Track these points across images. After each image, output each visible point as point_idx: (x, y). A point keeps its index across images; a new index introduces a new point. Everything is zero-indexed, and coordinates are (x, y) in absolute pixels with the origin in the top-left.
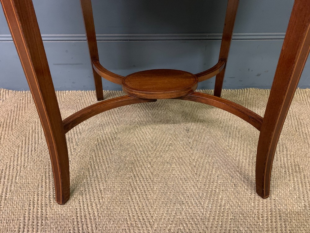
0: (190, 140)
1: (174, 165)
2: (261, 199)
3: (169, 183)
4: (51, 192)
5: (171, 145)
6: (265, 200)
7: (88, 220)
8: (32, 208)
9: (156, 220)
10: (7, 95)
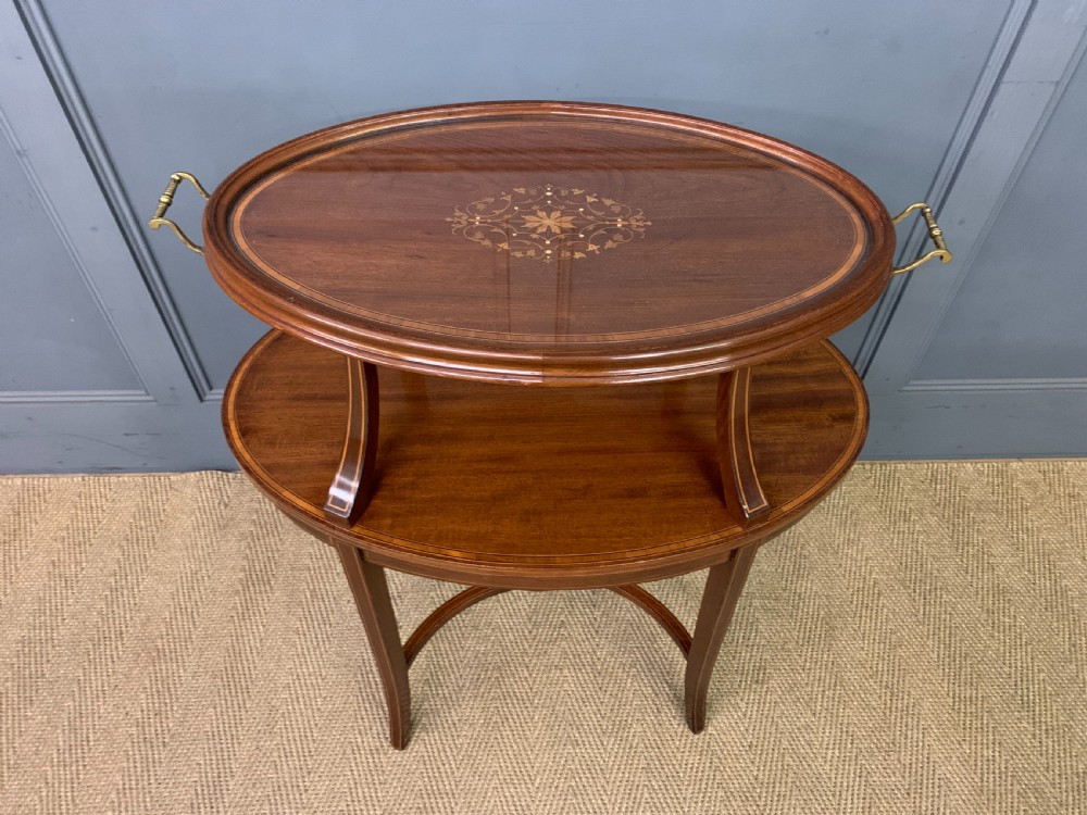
1: (566, 672)
2: (691, 734)
3: (557, 707)
4: (378, 728)
5: (562, 625)
6: (696, 736)
7: (444, 775)
8: (358, 756)
9: (538, 772)
10: (227, 486)
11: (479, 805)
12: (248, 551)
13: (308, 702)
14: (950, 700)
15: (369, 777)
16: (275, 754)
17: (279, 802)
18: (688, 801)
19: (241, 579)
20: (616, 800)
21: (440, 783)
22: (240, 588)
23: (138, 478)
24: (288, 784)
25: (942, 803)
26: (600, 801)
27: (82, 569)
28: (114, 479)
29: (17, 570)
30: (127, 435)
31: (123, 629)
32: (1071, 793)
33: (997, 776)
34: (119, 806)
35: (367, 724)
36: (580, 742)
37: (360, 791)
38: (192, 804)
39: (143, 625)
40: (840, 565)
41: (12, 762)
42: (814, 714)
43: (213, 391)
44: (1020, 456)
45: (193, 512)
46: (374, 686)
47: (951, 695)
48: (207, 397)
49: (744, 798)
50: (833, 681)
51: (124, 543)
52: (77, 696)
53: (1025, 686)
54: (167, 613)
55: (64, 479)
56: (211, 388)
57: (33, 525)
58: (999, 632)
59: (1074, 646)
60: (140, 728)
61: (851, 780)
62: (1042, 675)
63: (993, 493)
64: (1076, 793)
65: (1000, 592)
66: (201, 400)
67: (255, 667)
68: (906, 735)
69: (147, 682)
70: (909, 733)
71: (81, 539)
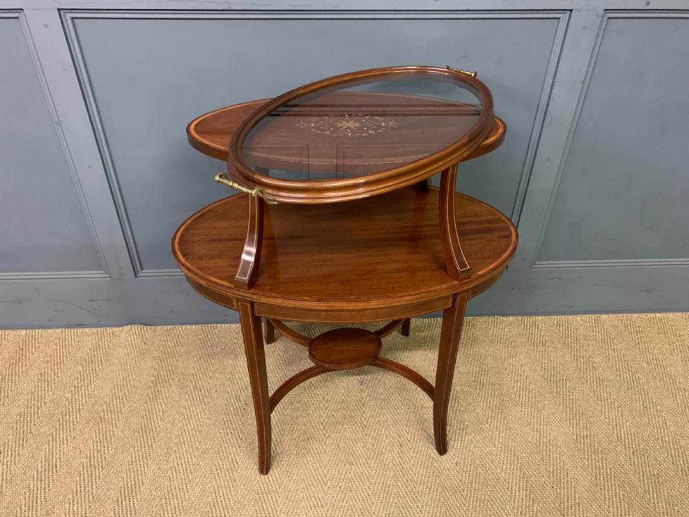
0: (364, 395)
1: (345, 426)
3: (340, 444)
5: (343, 402)
7: (271, 481)
8: (220, 472)
9: (329, 479)
11: (292, 497)
12: (157, 366)
13: (190, 444)
14: (575, 437)
15: (226, 483)
16: (170, 472)
17: (171, 498)
18: (420, 493)
19: (153, 381)
20: (376, 493)
21: (269, 486)
22: (152, 385)
23: (94, 330)
24: (177, 488)
25: (573, 491)
26: (366, 494)
27: (58, 377)
28: (80, 330)
29: (19, 378)
30: (90, 301)
31: (81, 407)
32: (650, 485)
33: (605, 476)
34: (73, 501)
35: (225, 455)
36: (354, 463)
37: (220, 491)
38: (118, 499)
39: (93, 405)
40: (506, 369)
41: (9, 479)
42: (494, 446)
43: (143, 271)
44: (607, 312)
45: (126, 347)
46: (230, 435)
47: (575, 434)
48: (140, 275)
49: (454, 491)
50: (505, 428)
51: (84, 363)
52: (51, 443)
53: (618, 429)
54: (108, 399)
55: (50, 331)
56: (142, 269)
57: (31, 354)
58: (601, 401)
59: (646, 408)
60: (88, 459)
61: (518, 480)
62: (628, 424)
63: (593, 332)
64: (654, 485)
65: (600, 381)
66: (136, 277)
67: (159, 427)
68: (550, 456)
69: (94, 435)
70: (551, 454)
71: (59, 361)
